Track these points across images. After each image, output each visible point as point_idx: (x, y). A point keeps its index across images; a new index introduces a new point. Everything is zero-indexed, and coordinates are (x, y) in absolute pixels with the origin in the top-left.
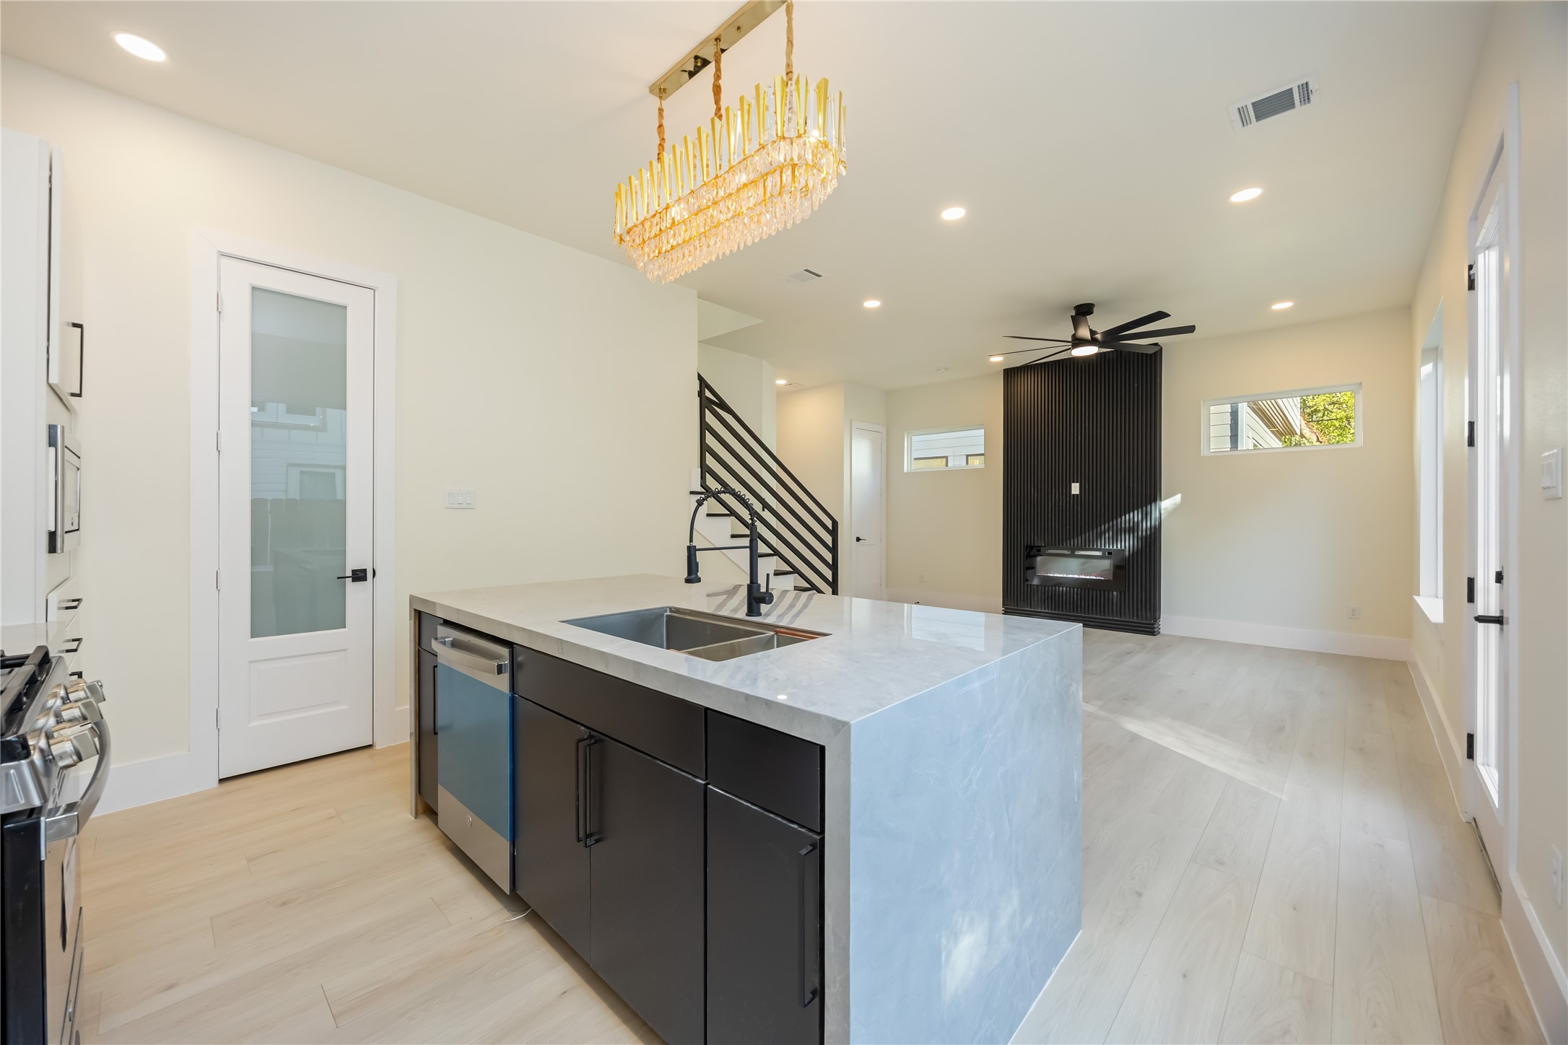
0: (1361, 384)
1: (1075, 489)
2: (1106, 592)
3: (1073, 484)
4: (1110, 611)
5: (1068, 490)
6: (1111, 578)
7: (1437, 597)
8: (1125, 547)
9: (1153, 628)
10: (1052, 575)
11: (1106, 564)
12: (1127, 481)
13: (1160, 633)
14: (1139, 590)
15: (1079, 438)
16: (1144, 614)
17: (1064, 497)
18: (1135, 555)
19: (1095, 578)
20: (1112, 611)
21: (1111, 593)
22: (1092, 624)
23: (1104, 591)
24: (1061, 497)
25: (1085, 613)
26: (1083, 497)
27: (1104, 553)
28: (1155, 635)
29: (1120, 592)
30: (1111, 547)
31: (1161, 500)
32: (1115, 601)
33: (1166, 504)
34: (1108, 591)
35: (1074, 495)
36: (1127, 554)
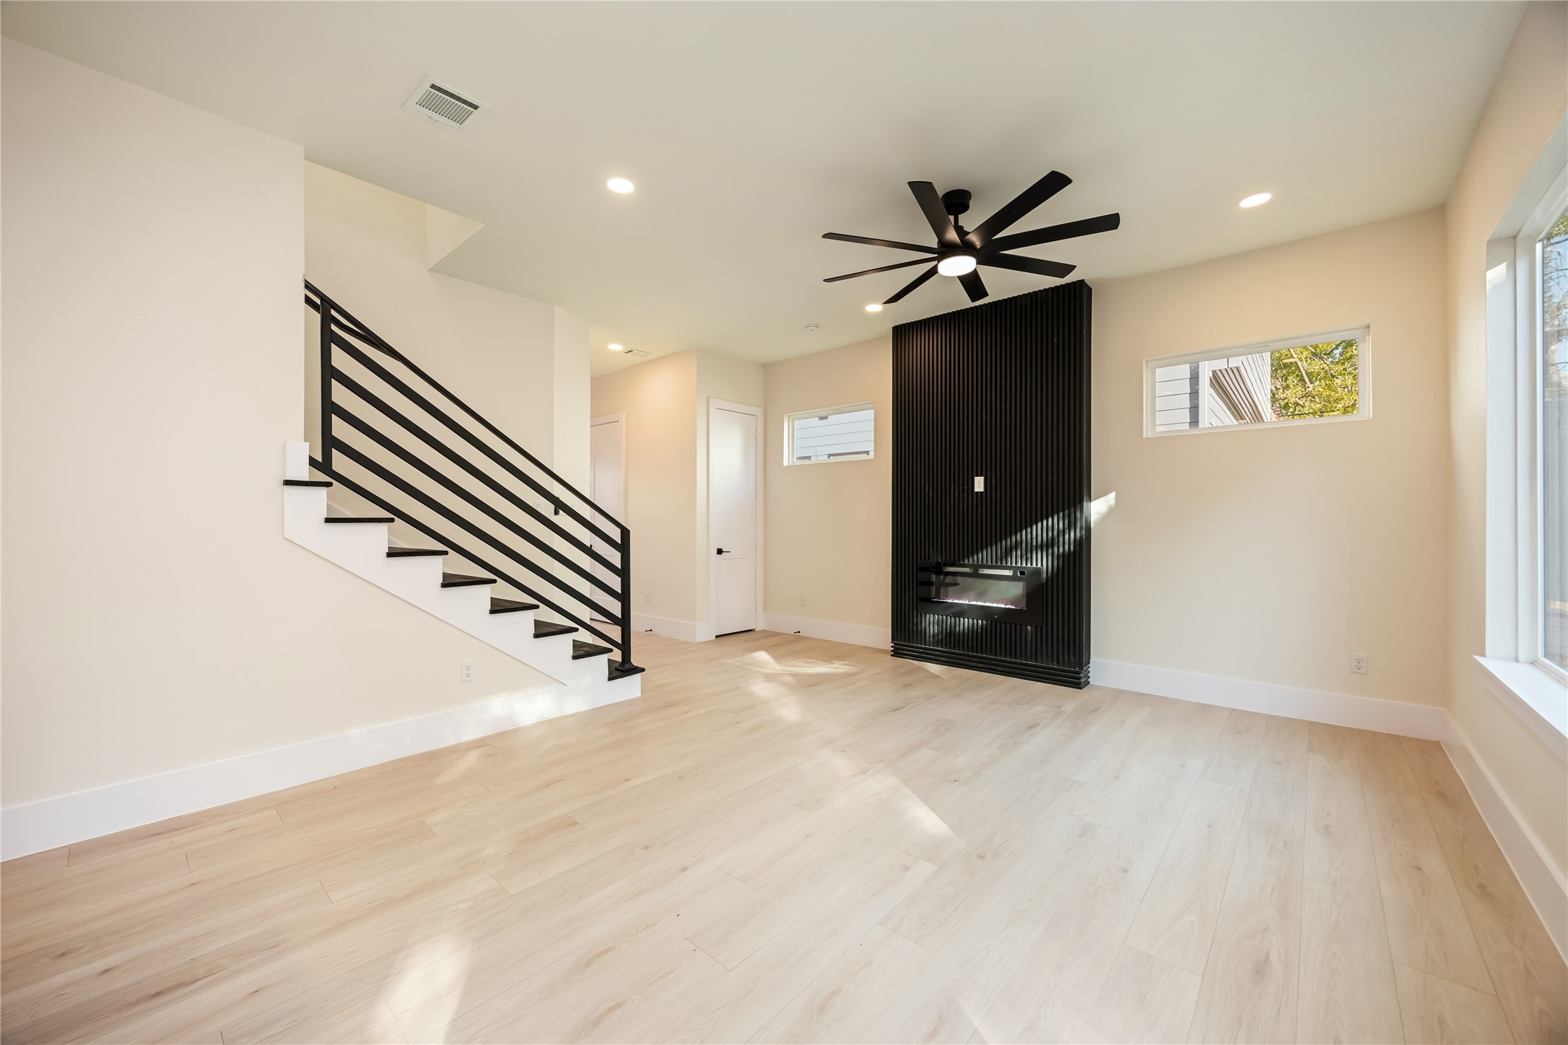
0: (1369, 327)
1: (979, 484)
2: (1018, 627)
3: (976, 478)
4: (1023, 653)
5: (970, 486)
6: (1023, 606)
7: (1517, 661)
8: (1042, 565)
9: (1079, 678)
10: (950, 601)
11: (1017, 589)
12: (1044, 473)
13: (1088, 683)
14: (1060, 625)
15: (984, 415)
16: (1066, 658)
17: (965, 495)
18: (1055, 576)
19: (1003, 606)
20: (1026, 652)
21: (1024, 627)
22: (1000, 669)
23: (1016, 625)
24: (961, 496)
25: (991, 654)
26: (989, 495)
27: (1015, 573)
28: (1080, 688)
29: (1036, 627)
30: (1024, 565)
31: (1090, 499)
32: (1029, 638)
33: (1097, 508)
34: (1021, 625)
35: (977, 493)
36: (1045, 576)
